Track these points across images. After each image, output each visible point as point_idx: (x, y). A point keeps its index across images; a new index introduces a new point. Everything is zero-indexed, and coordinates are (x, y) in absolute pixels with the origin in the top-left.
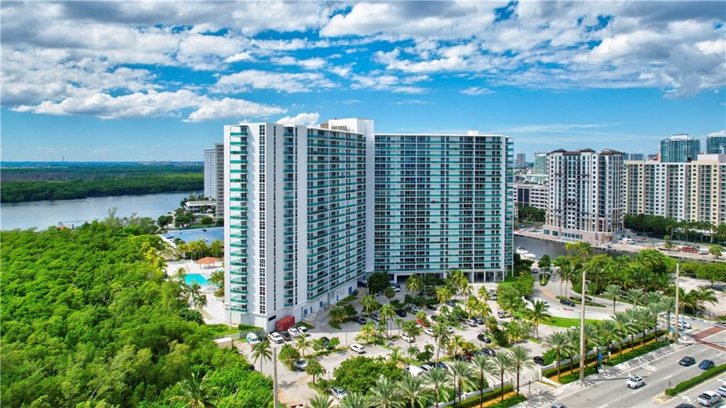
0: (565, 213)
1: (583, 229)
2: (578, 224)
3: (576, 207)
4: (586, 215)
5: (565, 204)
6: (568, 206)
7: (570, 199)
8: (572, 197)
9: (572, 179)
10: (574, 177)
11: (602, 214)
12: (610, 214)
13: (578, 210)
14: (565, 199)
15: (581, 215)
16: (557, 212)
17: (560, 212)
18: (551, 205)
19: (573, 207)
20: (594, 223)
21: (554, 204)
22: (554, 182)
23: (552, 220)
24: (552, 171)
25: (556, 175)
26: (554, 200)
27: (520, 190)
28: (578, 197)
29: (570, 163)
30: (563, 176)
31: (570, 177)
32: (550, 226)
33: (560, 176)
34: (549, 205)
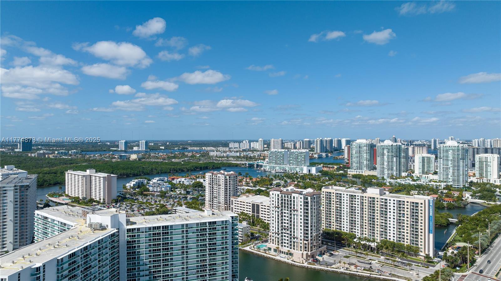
0: (282, 236)
1: (294, 249)
2: (291, 245)
3: (289, 232)
4: (296, 239)
5: (282, 230)
6: (284, 231)
7: (285, 226)
8: (286, 225)
9: (286, 212)
10: (288, 210)
11: (306, 238)
13: (291, 235)
14: (282, 226)
15: (292, 238)
16: (277, 235)
17: (278, 235)
18: (272, 228)
19: (287, 232)
20: (301, 245)
21: (274, 228)
22: (274, 212)
23: (273, 239)
24: (273, 204)
25: (275, 207)
26: (274, 225)
27: (253, 205)
28: (291, 225)
29: (285, 200)
30: (280, 209)
31: (285, 210)
32: (271, 244)
33: (278, 208)
34: (271, 228)
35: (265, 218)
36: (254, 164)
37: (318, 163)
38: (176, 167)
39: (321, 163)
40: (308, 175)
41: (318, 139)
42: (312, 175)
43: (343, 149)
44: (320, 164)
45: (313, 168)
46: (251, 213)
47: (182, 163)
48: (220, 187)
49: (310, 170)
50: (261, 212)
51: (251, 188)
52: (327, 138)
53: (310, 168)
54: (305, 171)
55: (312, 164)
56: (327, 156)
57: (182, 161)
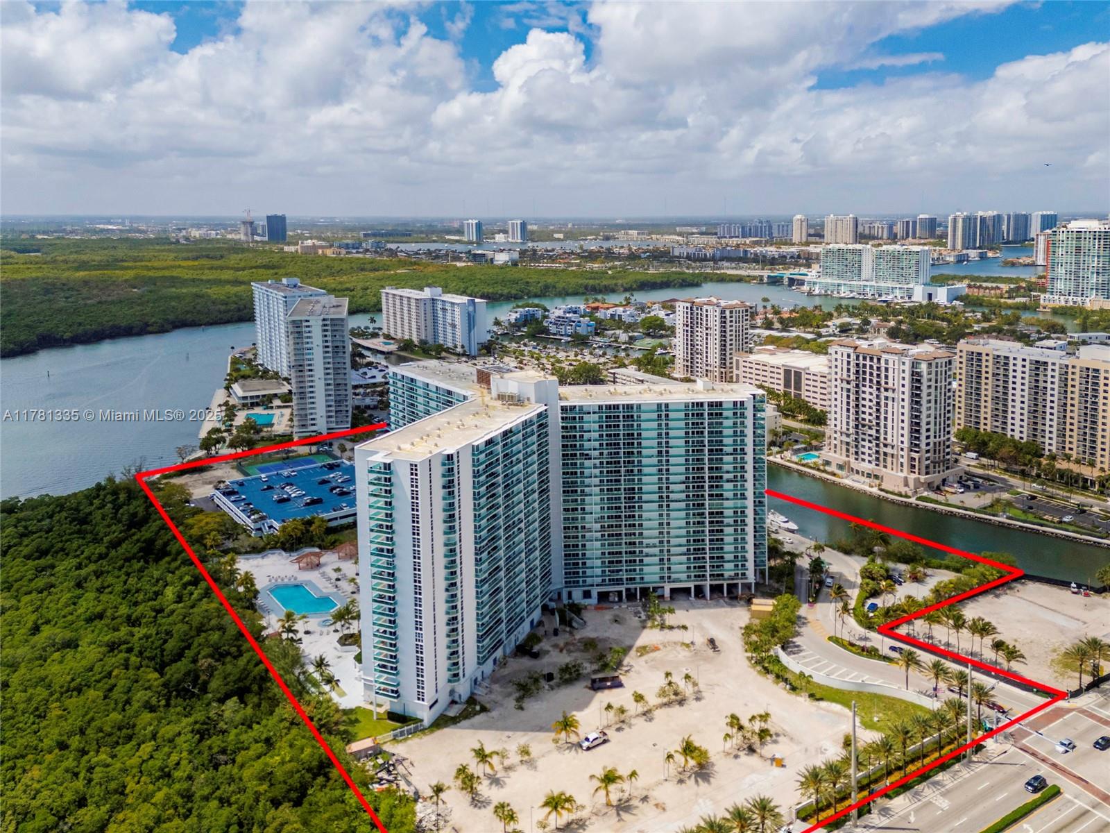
0: (857, 439)
1: (885, 467)
2: (877, 459)
3: (873, 432)
4: (889, 447)
5: (857, 426)
6: (861, 429)
7: (864, 419)
8: (867, 417)
9: (867, 389)
10: (871, 387)
11: (914, 446)
12: (928, 448)
13: (877, 438)
14: (857, 418)
15: (882, 445)
16: (844, 436)
17: (848, 436)
18: (833, 422)
19: (870, 432)
20: (901, 460)
21: (838, 422)
22: (839, 390)
23: (835, 445)
24: (836, 373)
25: (842, 380)
26: (838, 416)
27: (787, 372)
28: (878, 418)
29: (864, 366)
30: (853, 384)
31: (864, 386)
32: (832, 454)
33: (848, 383)
34: (831, 423)
35: (815, 401)
36: (782, 278)
37: (954, 278)
38: (597, 282)
39: (965, 277)
40: (927, 306)
41: (958, 213)
42: (937, 306)
43: (1033, 240)
44: (961, 279)
45: (939, 289)
46: (782, 388)
47: (610, 272)
48: (708, 332)
49: (930, 296)
50: (804, 387)
51: (779, 334)
52: (986, 211)
53: (930, 289)
54: (919, 296)
55: (939, 280)
56: (983, 257)
57: (610, 269)
